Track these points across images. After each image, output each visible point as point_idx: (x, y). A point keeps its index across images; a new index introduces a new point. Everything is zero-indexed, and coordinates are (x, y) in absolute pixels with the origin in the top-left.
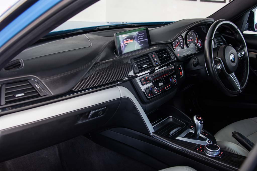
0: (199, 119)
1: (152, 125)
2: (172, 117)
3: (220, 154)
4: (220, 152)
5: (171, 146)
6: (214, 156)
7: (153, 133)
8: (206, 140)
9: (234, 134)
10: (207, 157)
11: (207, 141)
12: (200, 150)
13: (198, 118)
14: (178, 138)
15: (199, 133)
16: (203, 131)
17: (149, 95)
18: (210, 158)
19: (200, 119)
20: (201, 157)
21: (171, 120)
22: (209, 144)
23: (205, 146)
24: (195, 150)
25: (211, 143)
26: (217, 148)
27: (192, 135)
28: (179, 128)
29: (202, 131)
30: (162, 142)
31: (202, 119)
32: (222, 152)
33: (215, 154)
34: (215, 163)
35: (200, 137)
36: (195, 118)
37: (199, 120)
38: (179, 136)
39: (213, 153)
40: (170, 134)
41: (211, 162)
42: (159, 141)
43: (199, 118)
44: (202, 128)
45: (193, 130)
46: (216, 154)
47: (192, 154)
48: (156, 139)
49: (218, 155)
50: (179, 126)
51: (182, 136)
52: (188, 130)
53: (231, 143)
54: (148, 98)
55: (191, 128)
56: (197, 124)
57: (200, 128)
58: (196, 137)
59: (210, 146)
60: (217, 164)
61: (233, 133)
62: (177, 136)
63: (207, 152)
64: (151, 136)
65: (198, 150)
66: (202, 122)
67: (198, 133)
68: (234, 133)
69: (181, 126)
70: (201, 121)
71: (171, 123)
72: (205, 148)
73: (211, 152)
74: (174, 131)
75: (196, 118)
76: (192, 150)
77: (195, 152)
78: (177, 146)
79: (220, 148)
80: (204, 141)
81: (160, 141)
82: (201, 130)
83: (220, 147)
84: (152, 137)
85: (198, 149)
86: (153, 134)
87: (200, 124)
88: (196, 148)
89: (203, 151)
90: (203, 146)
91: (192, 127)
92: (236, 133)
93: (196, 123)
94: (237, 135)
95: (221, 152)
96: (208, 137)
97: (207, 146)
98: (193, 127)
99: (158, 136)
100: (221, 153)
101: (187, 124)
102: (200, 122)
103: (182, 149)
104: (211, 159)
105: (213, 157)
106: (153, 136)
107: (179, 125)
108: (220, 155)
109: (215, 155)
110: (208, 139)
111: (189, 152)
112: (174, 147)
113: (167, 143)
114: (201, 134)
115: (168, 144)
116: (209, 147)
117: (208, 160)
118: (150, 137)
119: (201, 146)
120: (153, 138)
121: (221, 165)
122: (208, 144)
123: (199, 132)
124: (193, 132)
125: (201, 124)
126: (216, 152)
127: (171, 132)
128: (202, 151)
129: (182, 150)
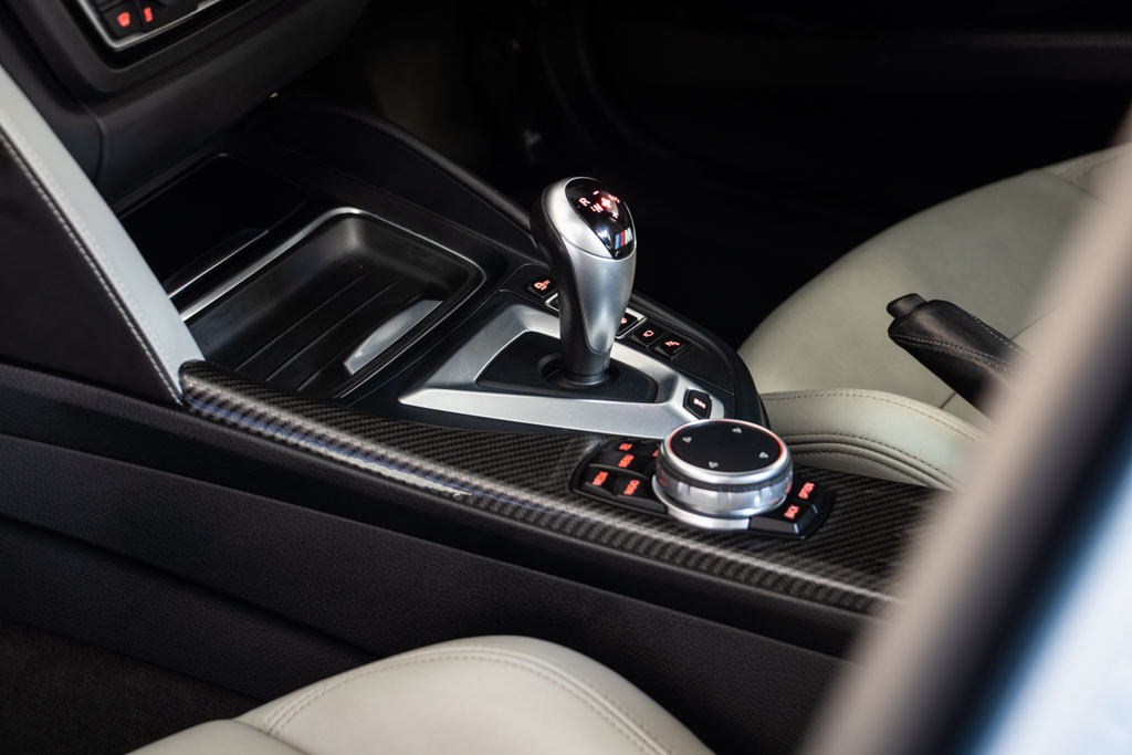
0: (598, 208)
1: (181, 303)
2: (356, 211)
3: (792, 498)
4: (788, 482)
5: (368, 471)
6: (744, 524)
7: (188, 369)
8: (668, 396)
9: (908, 317)
10: (682, 542)
11: (676, 402)
12: (615, 481)
13: (584, 201)
14: (423, 398)
15: (602, 340)
16: (639, 317)
17: (124, 20)
18: (711, 544)
19: (606, 214)
20: (592, 536)
21: (351, 240)
22: (693, 421)
23: (656, 443)
24: (576, 487)
25: (718, 413)
26: (763, 455)
27: (545, 360)
28: (427, 308)
29: (631, 319)
30: (284, 442)
31: (620, 207)
32: (809, 487)
33: (748, 504)
34: (756, 578)
35: (616, 369)
36: (559, 205)
37: (592, 219)
38: (436, 378)
39: (730, 495)
40: (353, 371)
41: (722, 575)
42: (280, 448)
43: (597, 200)
44: (626, 292)
45: (555, 314)
46: (759, 502)
47: (556, 525)
48: (222, 422)
49: (776, 513)
50: (431, 293)
51: (460, 379)
52: (504, 316)
53: (884, 395)
54: (117, 45)
55: (537, 302)
56: (584, 259)
57: (614, 290)
58: (586, 376)
59: (701, 445)
60: (772, 588)
61: (891, 308)
62: (416, 381)
63: (685, 499)
64: (171, 404)
65: (605, 485)
66: (628, 235)
67: (592, 338)
68: (904, 307)
69: (447, 285)
70: (617, 228)
71: (350, 268)
72: (665, 460)
73: (713, 494)
74: (387, 333)
75: (574, 203)
76: (547, 492)
77: (579, 505)
78: (415, 470)
79: (792, 453)
80: (653, 400)
81: (259, 434)
82: (618, 312)
83: (788, 444)
84: (185, 407)
85: (604, 475)
86: (192, 382)
87: (612, 252)
88: (585, 474)
89: (645, 490)
90: (644, 452)
91: (541, 286)
92: (923, 305)
93: (573, 252)
94: (925, 320)
95: (797, 487)
96: (683, 363)
97: (677, 444)
98: (548, 292)
99: (261, 408)
100: (804, 494)
101: (497, 266)
102: (605, 242)
103: (478, 493)
104: (720, 553)
105: (737, 533)
106: (189, 397)
107: (428, 278)
108: (791, 513)
109: (750, 518)
110: (683, 385)
111: (529, 513)
112: (391, 479)
113: (322, 450)
114: (627, 342)
115: (331, 459)
116: (697, 446)
117: (692, 562)
118: (161, 409)
119: (625, 447)
120: (198, 414)
121: (807, 592)
122: (683, 420)
123: (603, 325)
124: (551, 328)
125: (619, 253)
126: (758, 486)
127: (359, 353)
128: (636, 494)
129: (479, 499)
